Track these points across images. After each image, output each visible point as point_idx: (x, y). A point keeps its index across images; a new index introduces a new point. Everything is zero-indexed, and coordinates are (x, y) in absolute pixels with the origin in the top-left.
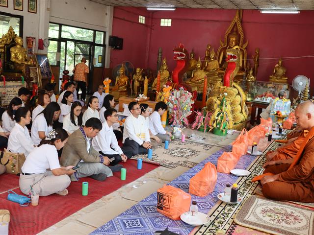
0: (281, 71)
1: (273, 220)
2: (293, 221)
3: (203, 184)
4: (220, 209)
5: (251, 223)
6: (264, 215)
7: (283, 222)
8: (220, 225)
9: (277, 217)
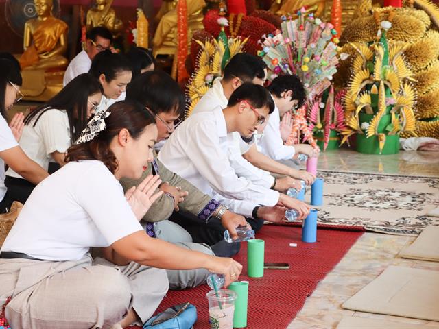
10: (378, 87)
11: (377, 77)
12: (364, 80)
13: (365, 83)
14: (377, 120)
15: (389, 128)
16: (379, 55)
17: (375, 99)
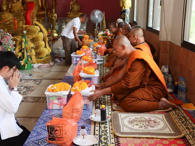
0: (76, 8)
1: (141, 127)
2: (155, 124)
3: (75, 111)
4: (97, 128)
5: (128, 133)
6: (132, 125)
7: (149, 127)
8: (107, 141)
9: (142, 124)
10: (24, 50)
11: (23, 47)
12: (19, 48)
13: (20, 49)
14: (24, 60)
15: (28, 62)
16: (23, 41)
17: (23, 54)
